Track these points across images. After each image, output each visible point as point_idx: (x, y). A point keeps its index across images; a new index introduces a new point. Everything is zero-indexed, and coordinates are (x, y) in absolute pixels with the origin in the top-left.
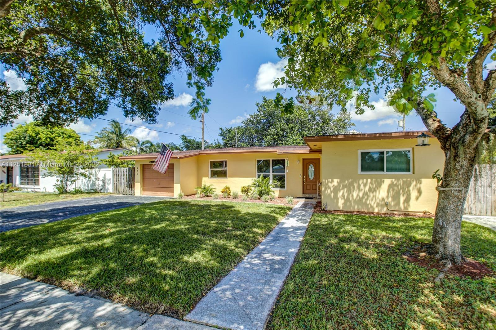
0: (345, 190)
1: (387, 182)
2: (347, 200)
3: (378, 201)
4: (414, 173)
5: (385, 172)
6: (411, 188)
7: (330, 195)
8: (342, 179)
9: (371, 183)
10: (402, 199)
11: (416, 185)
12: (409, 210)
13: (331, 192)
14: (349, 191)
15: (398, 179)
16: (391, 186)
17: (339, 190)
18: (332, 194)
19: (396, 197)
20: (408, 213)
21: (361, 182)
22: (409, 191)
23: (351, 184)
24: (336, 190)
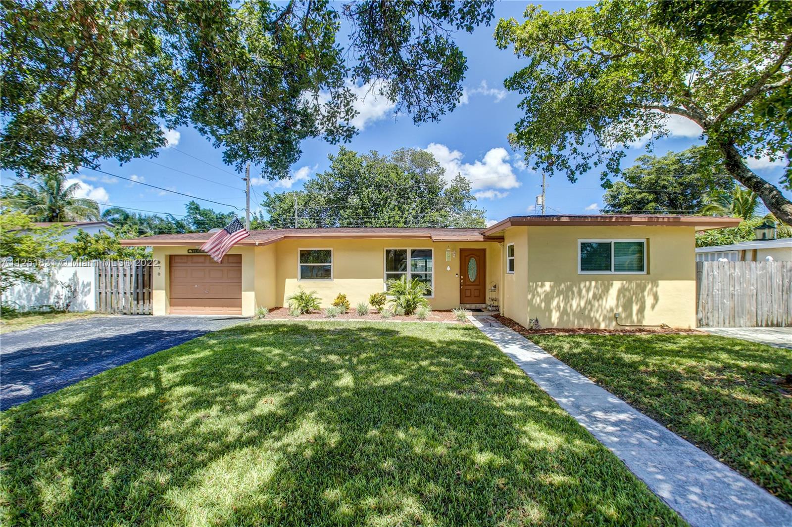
0: (561, 297)
1: (617, 285)
2: (564, 313)
3: (605, 312)
4: (648, 273)
5: (613, 272)
6: (646, 293)
7: (539, 306)
8: (557, 282)
9: (595, 287)
10: (635, 308)
11: (651, 289)
12: (644, 323)
13: (541, 301)
14: (567, 300)
15: (629, 280)
16: (621, 291)
17: (553, 298)
18: (543, 305)
19: (627, 307)
20: (642, 328)
21: (582, 285)
22: (644, 297)
23: (569, 289)
24: (548, 298)
